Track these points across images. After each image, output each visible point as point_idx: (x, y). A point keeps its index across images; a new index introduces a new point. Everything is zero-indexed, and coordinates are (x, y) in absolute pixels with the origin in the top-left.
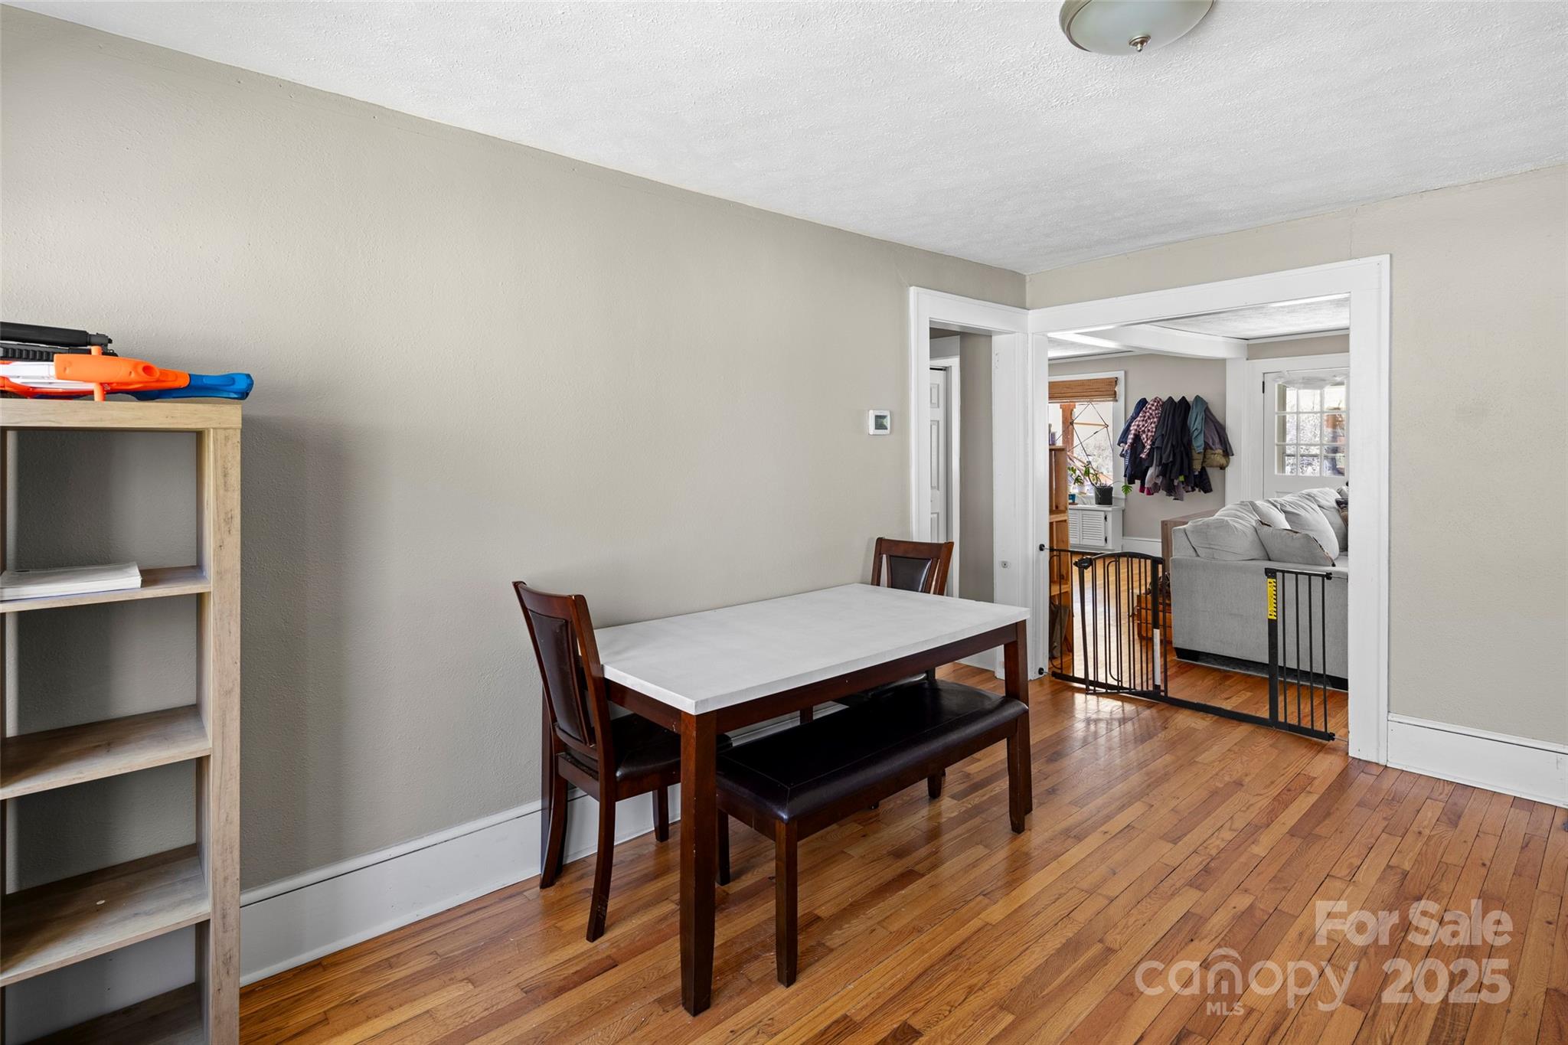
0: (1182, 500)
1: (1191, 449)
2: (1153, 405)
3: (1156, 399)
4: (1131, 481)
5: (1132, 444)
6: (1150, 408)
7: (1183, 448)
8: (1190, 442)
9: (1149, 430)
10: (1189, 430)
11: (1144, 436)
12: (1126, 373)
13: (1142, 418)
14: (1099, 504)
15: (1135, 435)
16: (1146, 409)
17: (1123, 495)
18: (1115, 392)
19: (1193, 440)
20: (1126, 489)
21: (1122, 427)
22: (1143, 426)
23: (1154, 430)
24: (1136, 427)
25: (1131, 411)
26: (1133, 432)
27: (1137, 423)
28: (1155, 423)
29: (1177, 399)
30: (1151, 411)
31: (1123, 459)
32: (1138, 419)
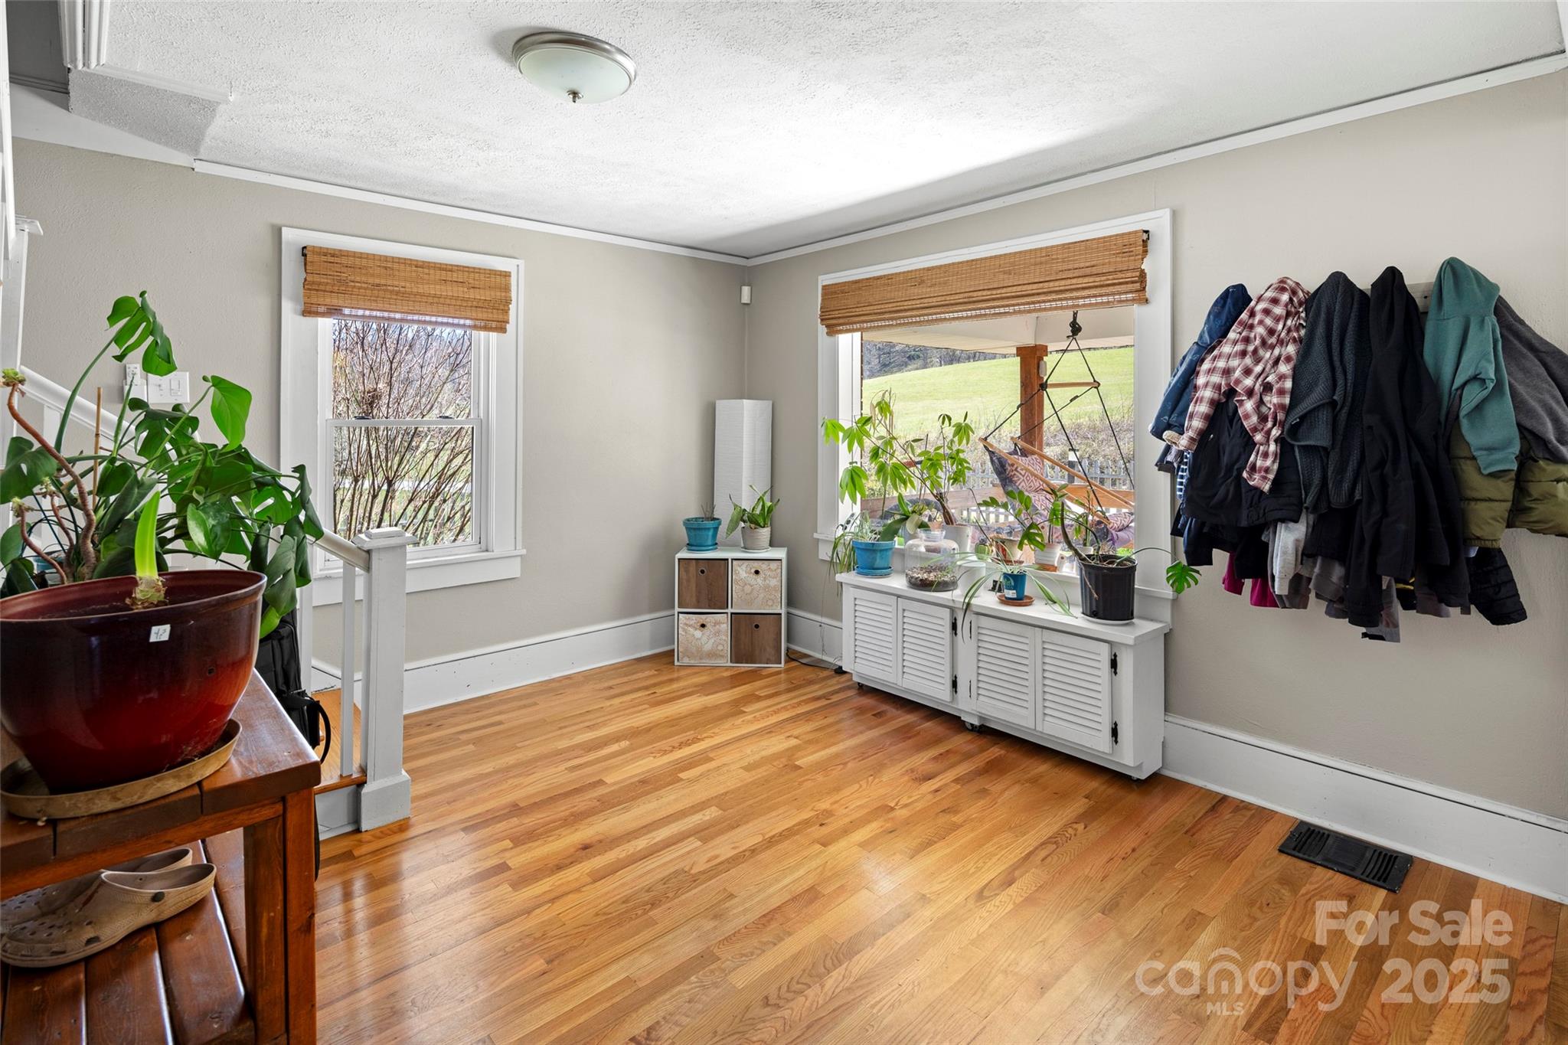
0: (1395, 638)
1: (1452, 458)
2: (1275, 301)
3: (1282, 281)
4: (1198, 555)
5: (1203, 434)
6: (1267, 312)
7: (1417, 457)
8: (1448, 429)
9: (1267, 388)
10: (1435, 385)
11: (1249, 405)
12: (1175, 215)
13: (1239, 347)
14: (1094, 614)
15: (1213, 402)
16: (1252, 314)
17: (1168, 592)
18: (1143, 275)
19: (1465, 423)
20: (1179, 577)
21: (1164, 381)
22: (1247, 372)
23: (1288, 384)
24: (1216, 379)
25: (1194, 327)
26: (1208, 394)
27: (1221, 364)
28: (1288, 359)
29: (1364, 279)
30: (1269, 321)
31: (1165, 477)
32: (1226, 348)
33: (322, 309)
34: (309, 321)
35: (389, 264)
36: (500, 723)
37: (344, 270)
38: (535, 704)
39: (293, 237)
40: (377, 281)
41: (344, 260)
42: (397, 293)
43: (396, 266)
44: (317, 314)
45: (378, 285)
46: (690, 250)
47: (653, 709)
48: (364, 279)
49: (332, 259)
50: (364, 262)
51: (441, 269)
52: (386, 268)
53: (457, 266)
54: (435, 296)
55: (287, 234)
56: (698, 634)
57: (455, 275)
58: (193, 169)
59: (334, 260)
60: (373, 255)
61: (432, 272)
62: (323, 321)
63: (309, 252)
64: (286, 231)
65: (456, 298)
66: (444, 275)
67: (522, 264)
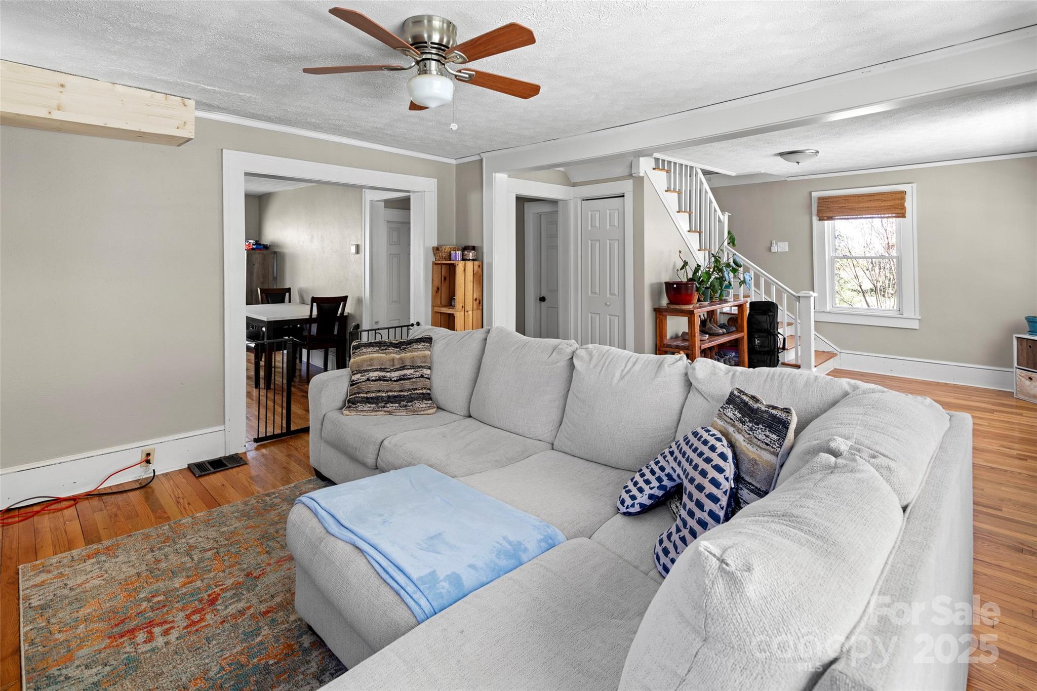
33: (825, 218)
34: (821, 222)
37: (830, 203)
39: (815, 195)
41: (830, 200)
42: (850, 209)
44: (824, 220)
45: (842, 207)
48: (837, 205)
49: (825, 200)
50: (837, 199)
51: (869, 196)
52: (845, 200)
53: (876, 193)
54: (866, 207)
55: (814, 194)
57: (876, 197)
58: (786, 180)
59: (827, 200)
60: (841, 196)
61: (865, 198)
62: (826, 222)
63: (821, 199)
64: (813, 193)
65: (876, 207)
66: (870, 198)
67: (914, 185)
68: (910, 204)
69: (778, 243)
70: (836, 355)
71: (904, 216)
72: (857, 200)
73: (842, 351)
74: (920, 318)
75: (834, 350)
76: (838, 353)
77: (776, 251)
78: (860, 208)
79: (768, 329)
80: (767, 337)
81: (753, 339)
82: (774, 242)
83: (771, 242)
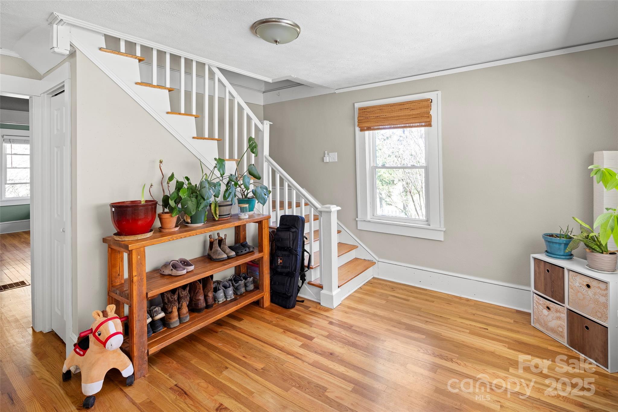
33: (366, 128)
34: (362, 132)
35: (381, 108)
36: (408, 300)
37: (368, 113)
38: (433, 302)
39: (357, 105)
40: (377, 115)
41: (368, 110)
42: (384, 118)
43: (384, 108)
44: (365, 130)
45: (377, 117)
46: (563, 50)
47: (469, 335)
48: (373, 115)
50: (374, 109)
52: (380, 109)
53: (406, 102)
54: (397, 117)
56: (545, 312)
57: (405, 106)
58: (336, 93)
59: (365, 111)
60: (377, 106)
61: (397, 107)
62: (367, 133)
63: (361, 110)
64: (355, 104)
65: (406, 116)
66: (401, 107)
67: (439, 93)
68: (435, 112)
69: (330, 154)
70: (374, 263)
71: (430, 125)
72: (390, 109)
73: (380, 260)
74: (444, 229)
75: (373, 259)
76: (376, 262)
77: (328, 161)
78: (392, 117)
79: (290, 247)
80: (289, 256)
81: (276, 258)
82: (326, 152)
83: (324, 152)
